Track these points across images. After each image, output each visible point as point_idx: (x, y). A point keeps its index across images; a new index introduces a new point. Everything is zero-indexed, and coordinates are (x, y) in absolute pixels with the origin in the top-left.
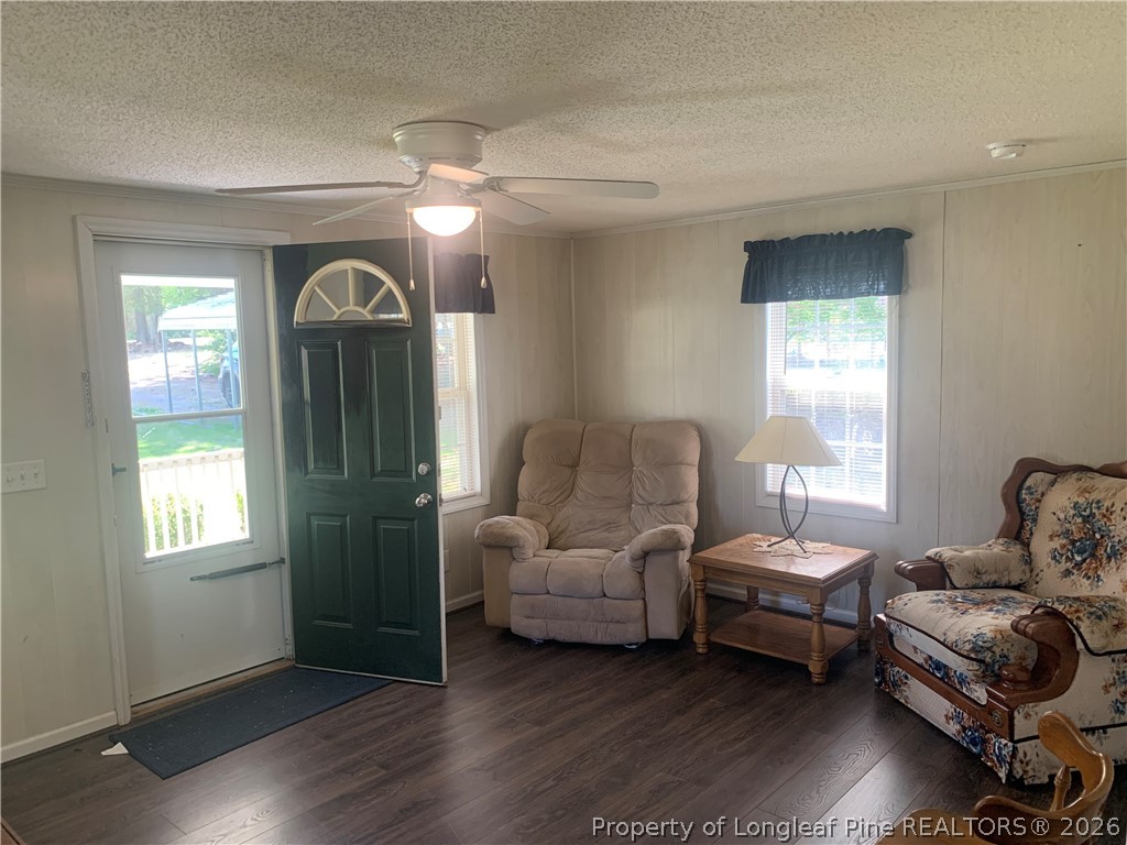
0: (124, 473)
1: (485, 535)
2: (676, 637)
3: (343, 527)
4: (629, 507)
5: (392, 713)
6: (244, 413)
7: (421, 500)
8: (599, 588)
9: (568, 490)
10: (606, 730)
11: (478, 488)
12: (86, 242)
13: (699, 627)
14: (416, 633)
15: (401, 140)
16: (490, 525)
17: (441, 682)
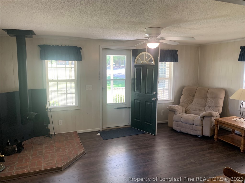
0: (104, 89)
1: (169, 108)
2: (209, 136)
3: (140, 102)
4: (205, 106)
5: (144, 138)
6: (125, 80)
7: (154, 99)
8: (192, 122)
9: (191, 101)
10: (185, 150)
11: (171, 99)
12: (101, 49)
13: (215, 135)
14: (151, 124)
15: (146, 31)
16: (170, 106)
17: (155, 135)
